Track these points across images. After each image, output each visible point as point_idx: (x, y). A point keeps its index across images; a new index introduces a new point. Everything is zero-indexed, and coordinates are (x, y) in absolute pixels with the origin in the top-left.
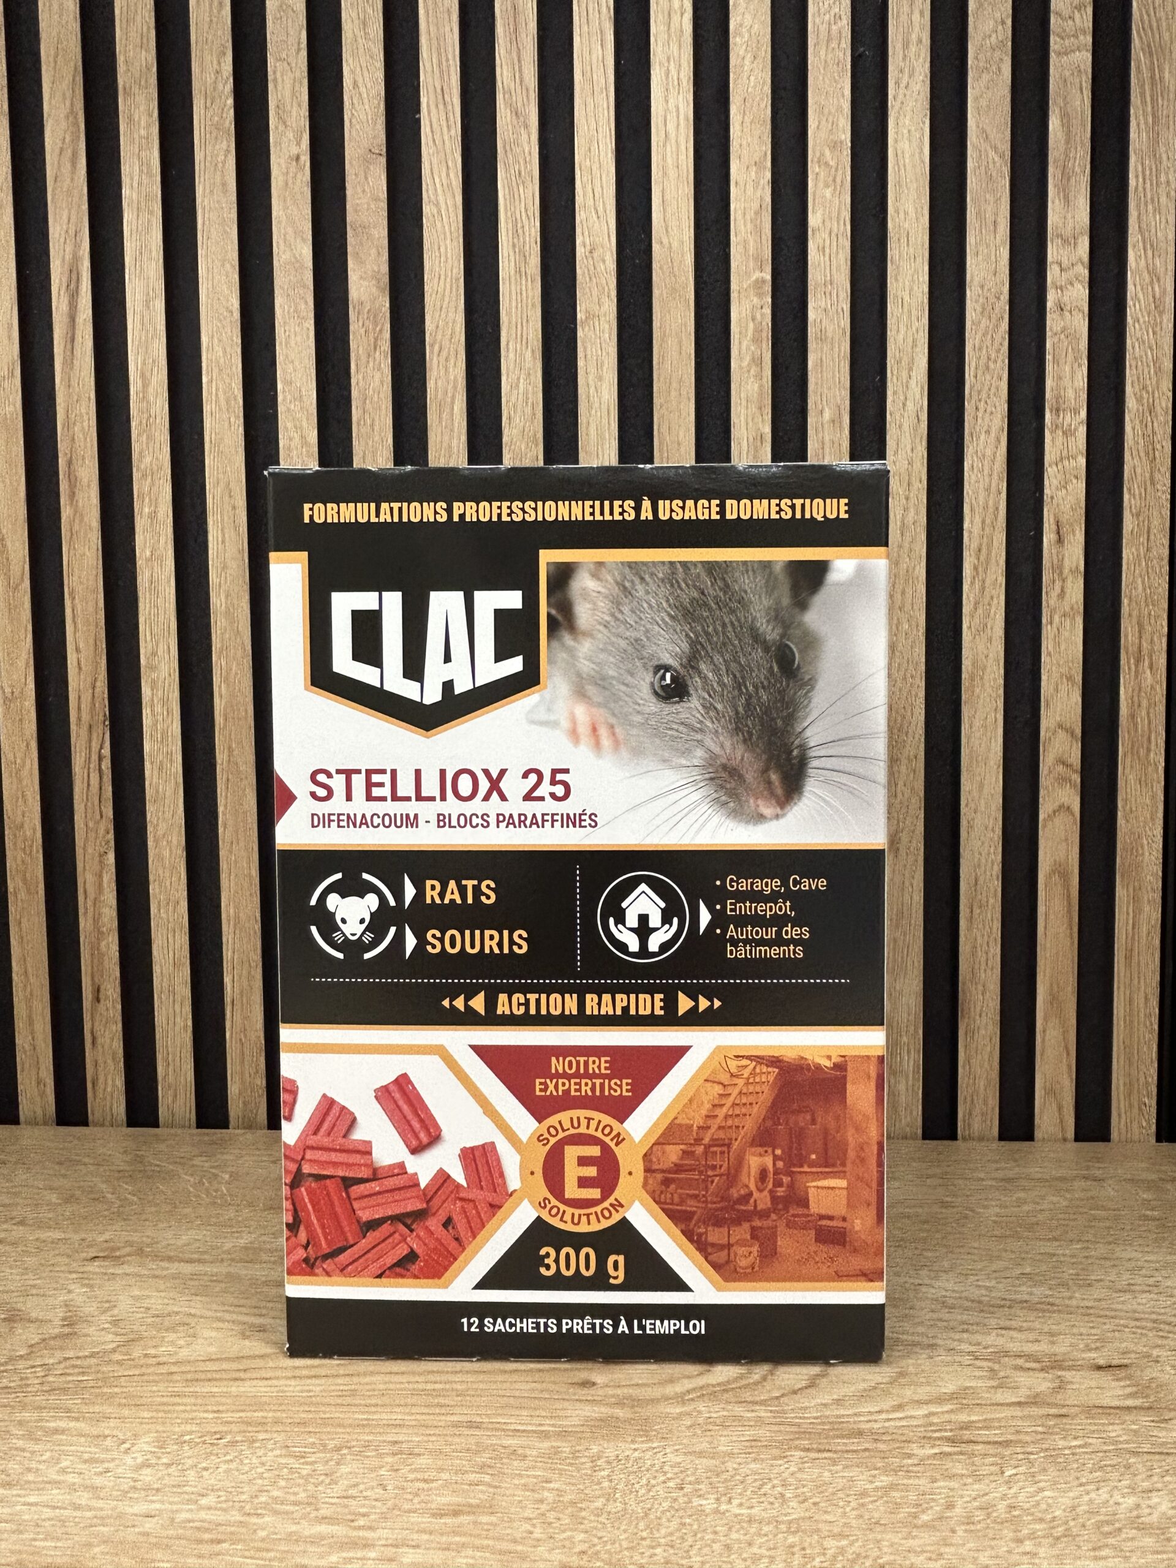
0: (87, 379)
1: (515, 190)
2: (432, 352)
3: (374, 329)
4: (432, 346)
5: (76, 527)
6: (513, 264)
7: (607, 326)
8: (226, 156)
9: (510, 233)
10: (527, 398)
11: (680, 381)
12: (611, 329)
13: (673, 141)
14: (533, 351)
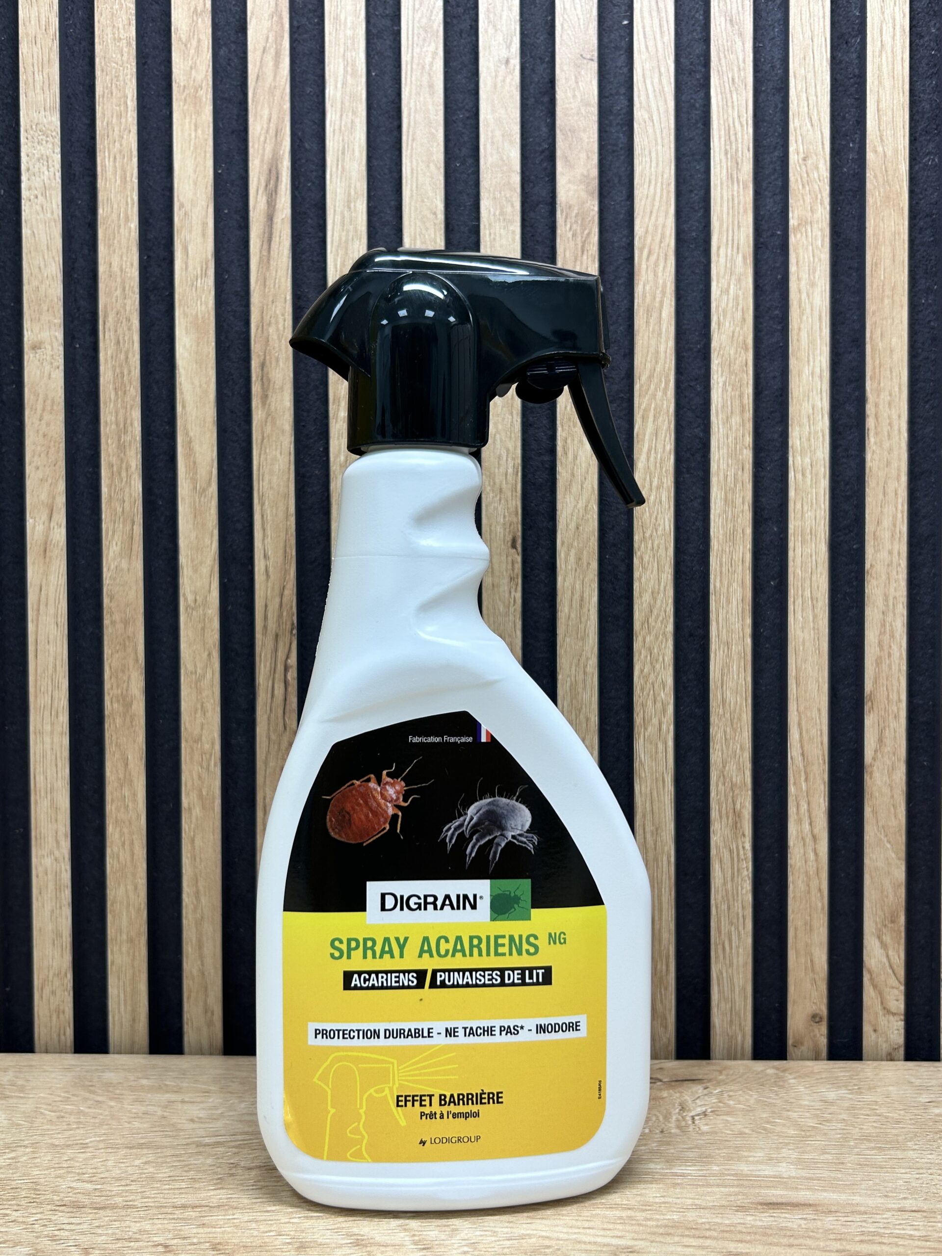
0: (283, 280)
1: (729, 95)
2: (640, 257)
3: (583, 233)
4: (641, 250)
5: (268, 430)
6: (724, 171)
7: (819, 233)
8: (433, 58)
9: (723, 139)
10: (738, 304)
11: (893, 289)
12: (823, 236)
13: (889, 51)
14: (744, 258)
